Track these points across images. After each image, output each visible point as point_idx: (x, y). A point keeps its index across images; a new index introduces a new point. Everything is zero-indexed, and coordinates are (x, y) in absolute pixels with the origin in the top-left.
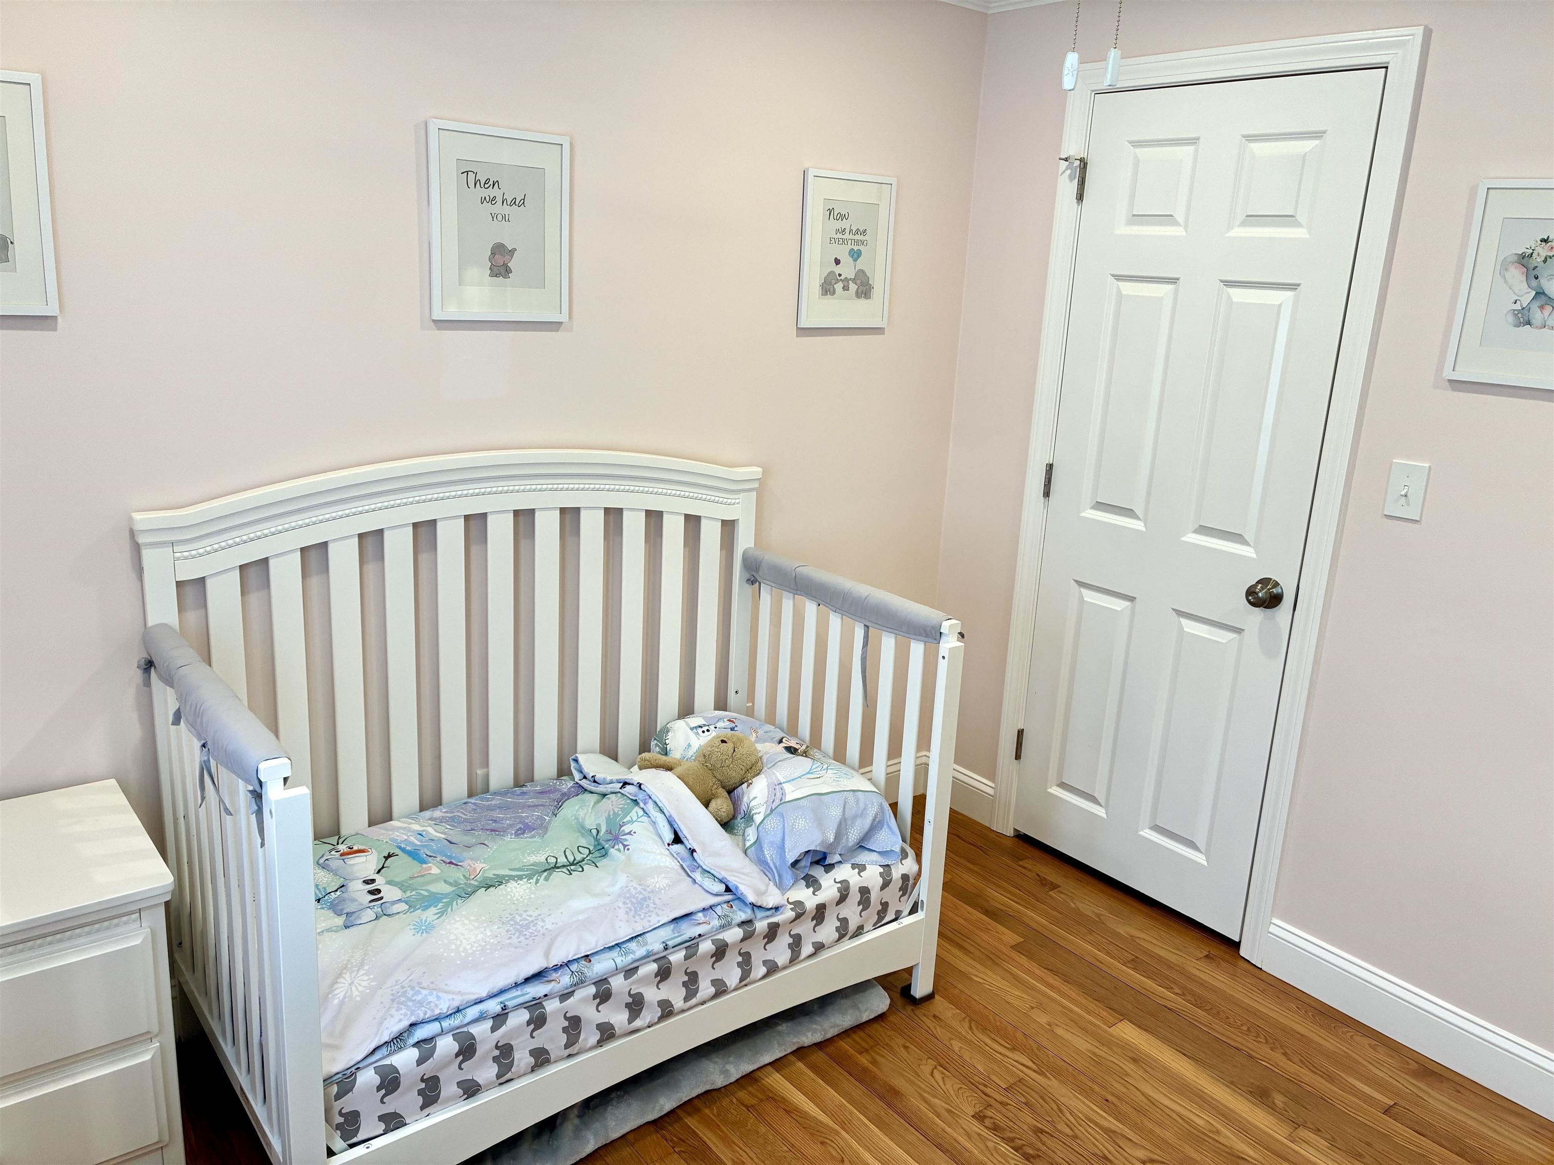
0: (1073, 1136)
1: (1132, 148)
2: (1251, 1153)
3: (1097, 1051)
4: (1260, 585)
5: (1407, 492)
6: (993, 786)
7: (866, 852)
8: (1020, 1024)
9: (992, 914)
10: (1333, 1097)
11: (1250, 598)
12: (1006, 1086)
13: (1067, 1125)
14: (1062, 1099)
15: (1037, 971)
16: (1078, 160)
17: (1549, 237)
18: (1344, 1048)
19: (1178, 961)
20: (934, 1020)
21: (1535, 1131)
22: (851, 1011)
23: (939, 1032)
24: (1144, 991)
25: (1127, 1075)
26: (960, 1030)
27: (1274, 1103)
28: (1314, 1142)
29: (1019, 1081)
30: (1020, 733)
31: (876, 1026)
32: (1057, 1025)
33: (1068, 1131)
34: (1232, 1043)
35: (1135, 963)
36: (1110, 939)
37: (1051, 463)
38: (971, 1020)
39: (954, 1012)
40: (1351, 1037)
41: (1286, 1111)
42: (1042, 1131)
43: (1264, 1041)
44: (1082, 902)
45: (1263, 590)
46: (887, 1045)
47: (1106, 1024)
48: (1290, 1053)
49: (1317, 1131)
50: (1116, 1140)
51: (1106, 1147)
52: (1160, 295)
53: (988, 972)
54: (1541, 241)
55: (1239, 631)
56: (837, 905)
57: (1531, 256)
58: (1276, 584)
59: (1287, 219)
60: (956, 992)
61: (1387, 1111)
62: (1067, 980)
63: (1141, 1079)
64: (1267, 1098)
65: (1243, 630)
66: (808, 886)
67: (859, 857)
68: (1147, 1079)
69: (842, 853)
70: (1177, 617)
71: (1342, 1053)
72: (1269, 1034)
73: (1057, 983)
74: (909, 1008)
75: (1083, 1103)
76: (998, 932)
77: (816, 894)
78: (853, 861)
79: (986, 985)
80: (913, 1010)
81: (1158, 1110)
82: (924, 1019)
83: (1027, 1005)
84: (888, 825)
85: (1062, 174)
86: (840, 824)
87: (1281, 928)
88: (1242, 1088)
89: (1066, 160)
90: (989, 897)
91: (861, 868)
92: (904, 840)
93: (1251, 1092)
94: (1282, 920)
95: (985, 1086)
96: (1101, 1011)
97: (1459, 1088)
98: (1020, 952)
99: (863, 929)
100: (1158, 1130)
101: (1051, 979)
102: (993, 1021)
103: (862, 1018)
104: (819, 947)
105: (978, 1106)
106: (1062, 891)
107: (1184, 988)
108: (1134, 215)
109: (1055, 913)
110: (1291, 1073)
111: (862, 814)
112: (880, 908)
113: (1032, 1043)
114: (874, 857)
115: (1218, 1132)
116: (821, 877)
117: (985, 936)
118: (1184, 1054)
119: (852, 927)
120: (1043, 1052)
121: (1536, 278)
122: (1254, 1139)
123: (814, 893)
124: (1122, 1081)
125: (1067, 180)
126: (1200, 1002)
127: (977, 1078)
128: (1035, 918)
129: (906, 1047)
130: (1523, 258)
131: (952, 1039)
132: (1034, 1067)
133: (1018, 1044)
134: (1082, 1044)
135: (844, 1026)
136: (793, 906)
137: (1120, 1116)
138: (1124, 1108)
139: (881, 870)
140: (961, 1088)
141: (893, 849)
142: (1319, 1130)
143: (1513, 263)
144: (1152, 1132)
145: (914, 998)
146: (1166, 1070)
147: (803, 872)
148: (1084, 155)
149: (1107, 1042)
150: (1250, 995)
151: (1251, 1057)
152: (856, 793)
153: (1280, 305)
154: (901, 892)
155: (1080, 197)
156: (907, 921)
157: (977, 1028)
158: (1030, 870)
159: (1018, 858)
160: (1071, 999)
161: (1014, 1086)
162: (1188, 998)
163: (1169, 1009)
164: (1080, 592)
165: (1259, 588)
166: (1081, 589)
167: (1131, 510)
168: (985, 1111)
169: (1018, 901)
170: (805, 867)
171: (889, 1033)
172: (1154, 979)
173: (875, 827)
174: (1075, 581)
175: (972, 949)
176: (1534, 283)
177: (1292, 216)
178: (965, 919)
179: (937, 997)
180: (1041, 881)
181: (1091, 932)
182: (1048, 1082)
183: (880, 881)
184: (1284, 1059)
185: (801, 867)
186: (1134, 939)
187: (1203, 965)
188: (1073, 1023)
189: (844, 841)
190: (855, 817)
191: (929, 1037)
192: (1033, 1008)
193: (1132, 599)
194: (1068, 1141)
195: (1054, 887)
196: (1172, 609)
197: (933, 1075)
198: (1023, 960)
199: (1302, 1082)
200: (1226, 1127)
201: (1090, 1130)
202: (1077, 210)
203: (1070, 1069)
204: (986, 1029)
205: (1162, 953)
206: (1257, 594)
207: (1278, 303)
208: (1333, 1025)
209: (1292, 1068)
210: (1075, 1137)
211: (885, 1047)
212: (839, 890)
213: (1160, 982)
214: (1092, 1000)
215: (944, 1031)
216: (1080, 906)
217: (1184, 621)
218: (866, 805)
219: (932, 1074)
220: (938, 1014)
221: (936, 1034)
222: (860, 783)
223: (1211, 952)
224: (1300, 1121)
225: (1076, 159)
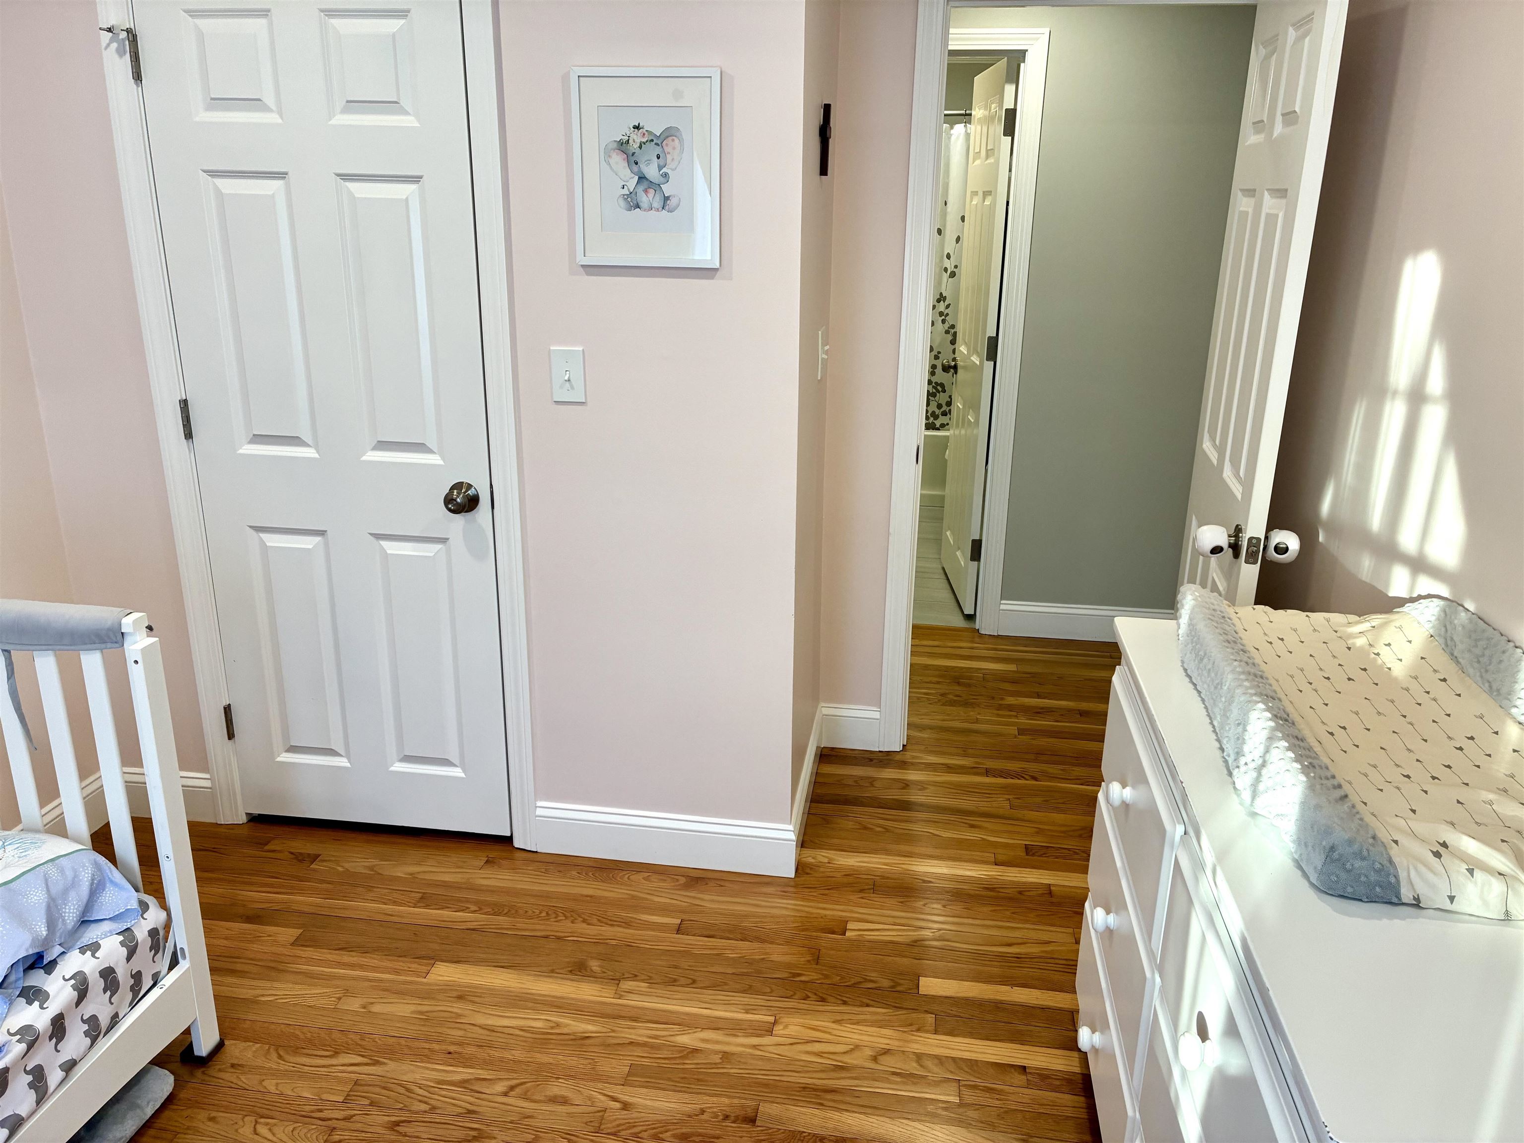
0: (430, 1109)
1: (190, 18)
2: (590, 1028)
3: (420, 1008)
4: (455, 491)
5: (569, 377)
6: (209, 777)
7: (93, 926)
8: (333, 1023)
9: (255, 918)
10: (634, 939)
11: (450, 506)
12: (343, 1098)
13: (420, 1101)
14: (405, 1078)
15: (329, 957)
16: (123, 30)
17: (639, 124)
18: (626, 892)
19: (463, 878)
20: (234, 1071)
21: (784, 892)
22: (130, 1114)
23: (245, 1081)
24: (443, 924)
25: (459, 1016)
26: (268, 1065)
27: (592, 970)
28: (637, 989)
29: (356, 1084)
30: (227, 710)
31: (167, 1113)
32: (372, 1003)
33: (424, 1107)
34: (538, 934)
35: (425, 900)
36: (391, 887)
37: (184, 398)
38: (277, 1048)
39: (254, 1049)
40: (628, 878)
41: (605, 972)
42: (397, 1124)
43: (564, 918)
44: (349, 862)
45: (460, 495)
46: (188, 1128)
47: (419, 976)
48: (588, 918)
49: (635, 977)
50: (470, 1087)
51: (466, 1100)
52: (271, 193)
53: (276, 985)
54: (634, 128)
55: (443, 540)
56: (77, 1007)
57: (628, 143)
58: (470, 486)
59: (391, 106)
60: (247, 1025)
61: (679, 931)
62: (365, 950)
63: (473, 1012)
64: (586, 970)
65: (448, 539)
66: (30, 1002)
67: (85, 935)
68: (477, 1010)
69: (62, 941)
70: (375, 541)
71: (626, 896)
72: (564, 909)
73: (355, 959)
74: (199, 1073)
75: (427, 1068)
76: (270, 936)
77: (45, 1006)
78: (79, 944)
79: (279, 1001)
80: (203, 1073)
81: (498, 1034)
82: (221, 1075)
83: (333, 999)
84: (112, 882)
85: (106, 48)
86: (49, 909)
87: (547, 808)
88: (561, 971)
89: (109, 30)
90: (244, 901)
91: (94, 948)
92: (137, 890)
93: (571, 971)
94: (546, 800)
95: (320, 1111)
96: (410, 965)
97: (722, 883)
98: (303, 946)
99: (118, 1017)
100: (507, 1055)
101: (346, 958)
102: (302, 1036)
103: (145, 1114)
104: (69, 1067)
105: (321, 1137)
106: (322, 859)
107: (476, 902)
108: (212, 99)
109: (325, 886)
110: (594, 936)
111: (74, 883)
112: (132, 982)
113: (352, 1036)
114: (106, 926)
115: (558, 1025)
116: (44, 984)
117: (256, 947)
118: (503, 967)
119: (104, 1021)
120: (367, 1040)
121: (636, 163)
122: (589, 1014)
123: (42, 1007)
124: (457, 1025)
125: (116, 56)
126: (497, 910)
127: (307, 1108)
128: (304, 901)
129: (212, 1119)
130: (622, 145)
131: (263, 1080)
132: (365, 1060)
133: (339, 1045)
134: (404, 1008)
135: (128, 1136)
136: (18, 1037)
137: (466, 1062)
138: (470, 1050)
139: (121, 938)
140: (294, 1129)
141: (129, 907)
142: (636, 976)
143: (614, 150)
144: (502, 1060)
145: (200, 1058)
146: (492, 992)
147: (16, 988)
148: (130, 24)
149: (428, 994)
150: (538, 881)
151: (559, 938)
152: (56, 862)
153: (407, 199)
154: (153, 952)
155: (138, 76)
156: (168, 980)
157: (288, 1053)
158: (279, 851)
159: (262, 844)
160: (375, 969)
161: (351, 1093)
162: (486, 911)
163: (473, 930)
164: (261, 539)
165: (455, 493)
166: (261, 535)
167: (297, 437)
168: (331, 1137)
169: (278, 890)
170: (16, 981)
171: (185, 1114)
172: (448, 908)
173: (96, 889)
174: (250, 527)
175: (246, 968)
176: (635, 168)
177: (396, 102)
178: (226, 939)
179: (227, 1042)
180: (296, 858)
181: (370, 888)
182: (386, 1068)
183: (124, 952)
184: (584, 925)
185: (11, 983)
186: (416, 876)
187: (488, 872)
188: (386, 993)
189: (60, 925)
190: (66, 891)
191: (235, 1092)
192: (339, 999)
193: (322, 533)
194: (428, 1117)
195: (314, 858)
196: (370, 534)
197: (258, 1132)
198: (309, 952)
199: (607, 939)
200: (564, 1016)
201: (444, 1093)
202: (138, 92)
203: (403, 1041)
204: (298, 1048)
205: (447, 878)
206: (455, 500)
207: (404, 197)
208: (611, 875)
209: (592, 931)
210: (434, 1108)
211: (186, 1131)
212: (74, 987)
213: (454, 908)
214: (396, 958)
215: (249, 1076)
216: (347, 865)
217: (385, 544)
218: (75, 871)
219: (255, 1132)
220: (235, 1062)
221: (244, 1085)
222: (58, 847)
223: (490, 856)
224: (618, 975)
225: (122, 30)
